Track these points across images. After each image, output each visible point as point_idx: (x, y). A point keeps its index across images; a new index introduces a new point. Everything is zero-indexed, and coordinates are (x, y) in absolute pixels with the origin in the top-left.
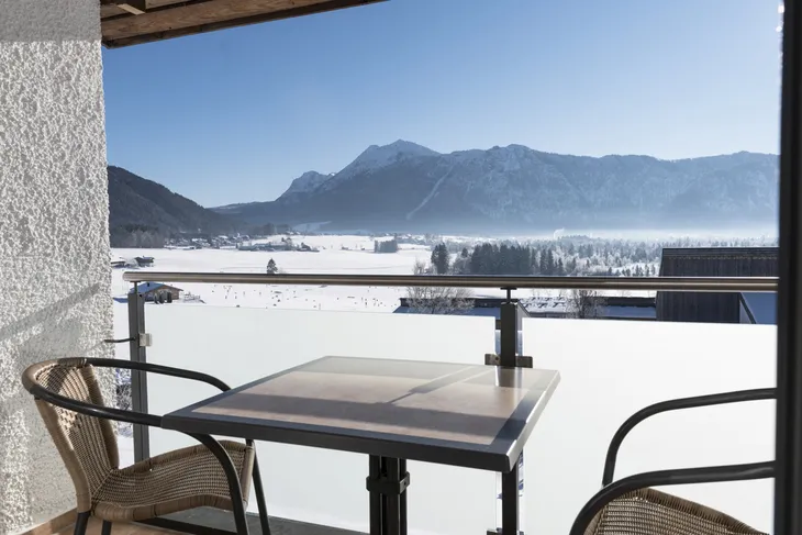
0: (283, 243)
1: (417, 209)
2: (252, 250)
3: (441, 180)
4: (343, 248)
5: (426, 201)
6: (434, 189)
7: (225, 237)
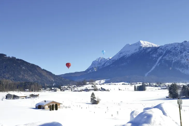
0: (93, 88)
1: (150, 71)
2: (79, 91)
3: (160, 58)
4: (119, 90)
5: (154, 68)
6: (157, 62)
7: (66, 87)
